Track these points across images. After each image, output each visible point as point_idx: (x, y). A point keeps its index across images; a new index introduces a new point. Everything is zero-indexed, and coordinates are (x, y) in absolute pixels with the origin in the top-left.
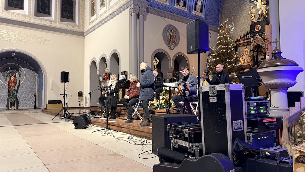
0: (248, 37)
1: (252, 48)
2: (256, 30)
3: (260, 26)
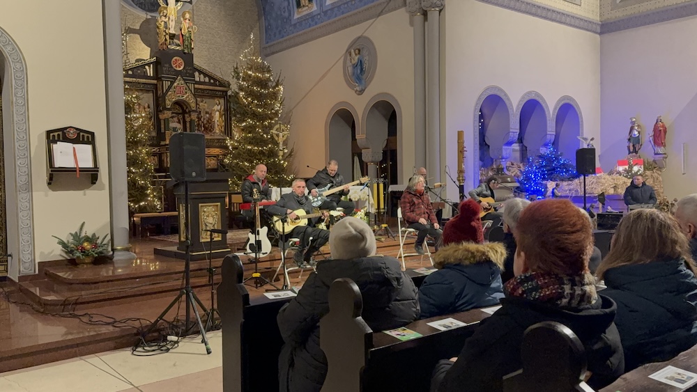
1: (167, 102)
2: (174, 66)
3: (182, 61)
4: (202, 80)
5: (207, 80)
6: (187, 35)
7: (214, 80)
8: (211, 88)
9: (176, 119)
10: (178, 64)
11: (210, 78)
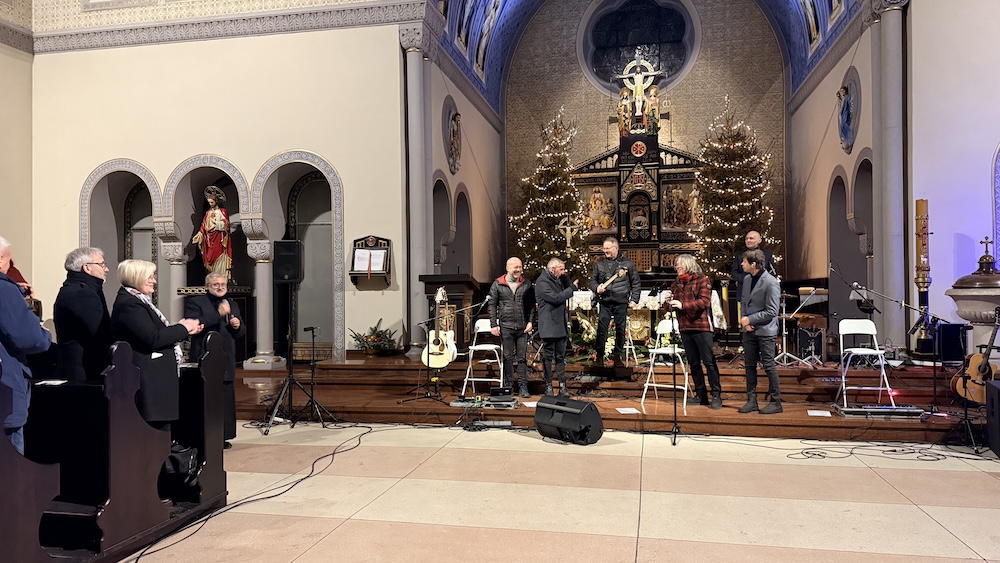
0: (604, 166)
1: (624, 195)
2: (634, 153)
3: (644, 145)
4: (675, 162)
5: (682, 161)
6: (651, 114)
7: (689, 161)
8: (685, 170)
9: (640, 212)
10: (639, 150)
11: (686, 158)
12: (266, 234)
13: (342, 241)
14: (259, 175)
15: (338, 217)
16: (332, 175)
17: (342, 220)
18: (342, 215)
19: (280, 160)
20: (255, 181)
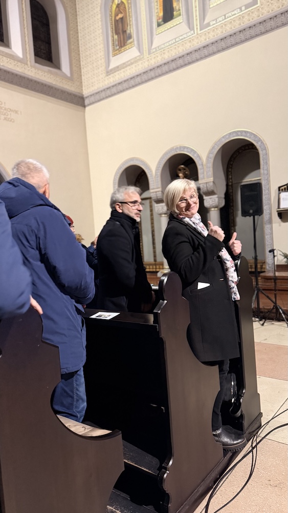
12: (215, 191)
13: (269, 189)
14: (210, 152)
15: (266, 172)
16: (260, 143)
17: (268, 174)
18: (268, 170)
19: (223, 140)
20: (208, 157)
